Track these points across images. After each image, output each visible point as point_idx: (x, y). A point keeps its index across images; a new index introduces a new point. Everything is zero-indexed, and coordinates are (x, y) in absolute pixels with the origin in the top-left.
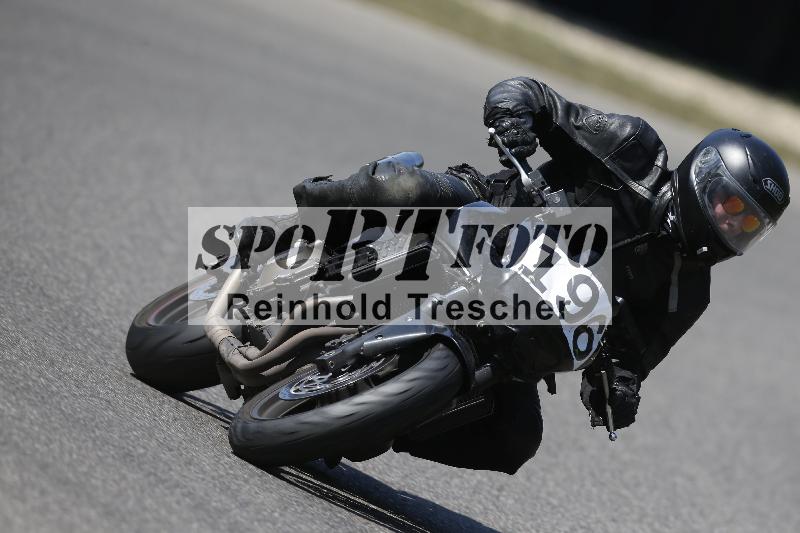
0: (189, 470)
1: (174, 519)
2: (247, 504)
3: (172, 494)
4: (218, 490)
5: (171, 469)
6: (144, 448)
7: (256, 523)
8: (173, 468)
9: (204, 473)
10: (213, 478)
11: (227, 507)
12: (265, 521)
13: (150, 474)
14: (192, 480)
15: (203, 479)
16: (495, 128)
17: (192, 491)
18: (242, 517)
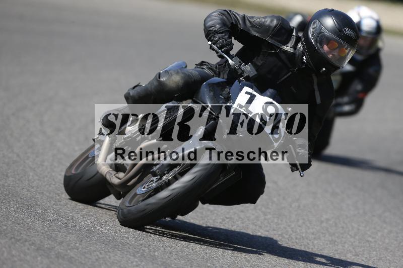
0: (30, 232)
1: (28, 258)
2: (62, 242)
3: (24, 245)
4: (46, 239)
5: (21, 234)
6: (6, 226)
7: (69, 251)
8: (22, 232)
9: (38, 232)
10: (43, 233)
11: (53, 246)
12: (73, 249)
13: (11, 238)
14: (33, 237)
15: (38, 235)
16: (211, 41)
17: (34, 242)
18: (61, 249)
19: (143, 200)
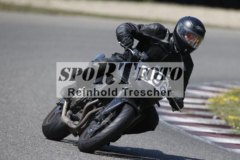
19: (91, 137)
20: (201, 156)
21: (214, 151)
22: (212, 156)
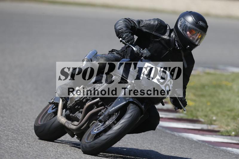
16: (121, 38)
20: (148, 140)
21: (161, 135)
22: (160, 141)
